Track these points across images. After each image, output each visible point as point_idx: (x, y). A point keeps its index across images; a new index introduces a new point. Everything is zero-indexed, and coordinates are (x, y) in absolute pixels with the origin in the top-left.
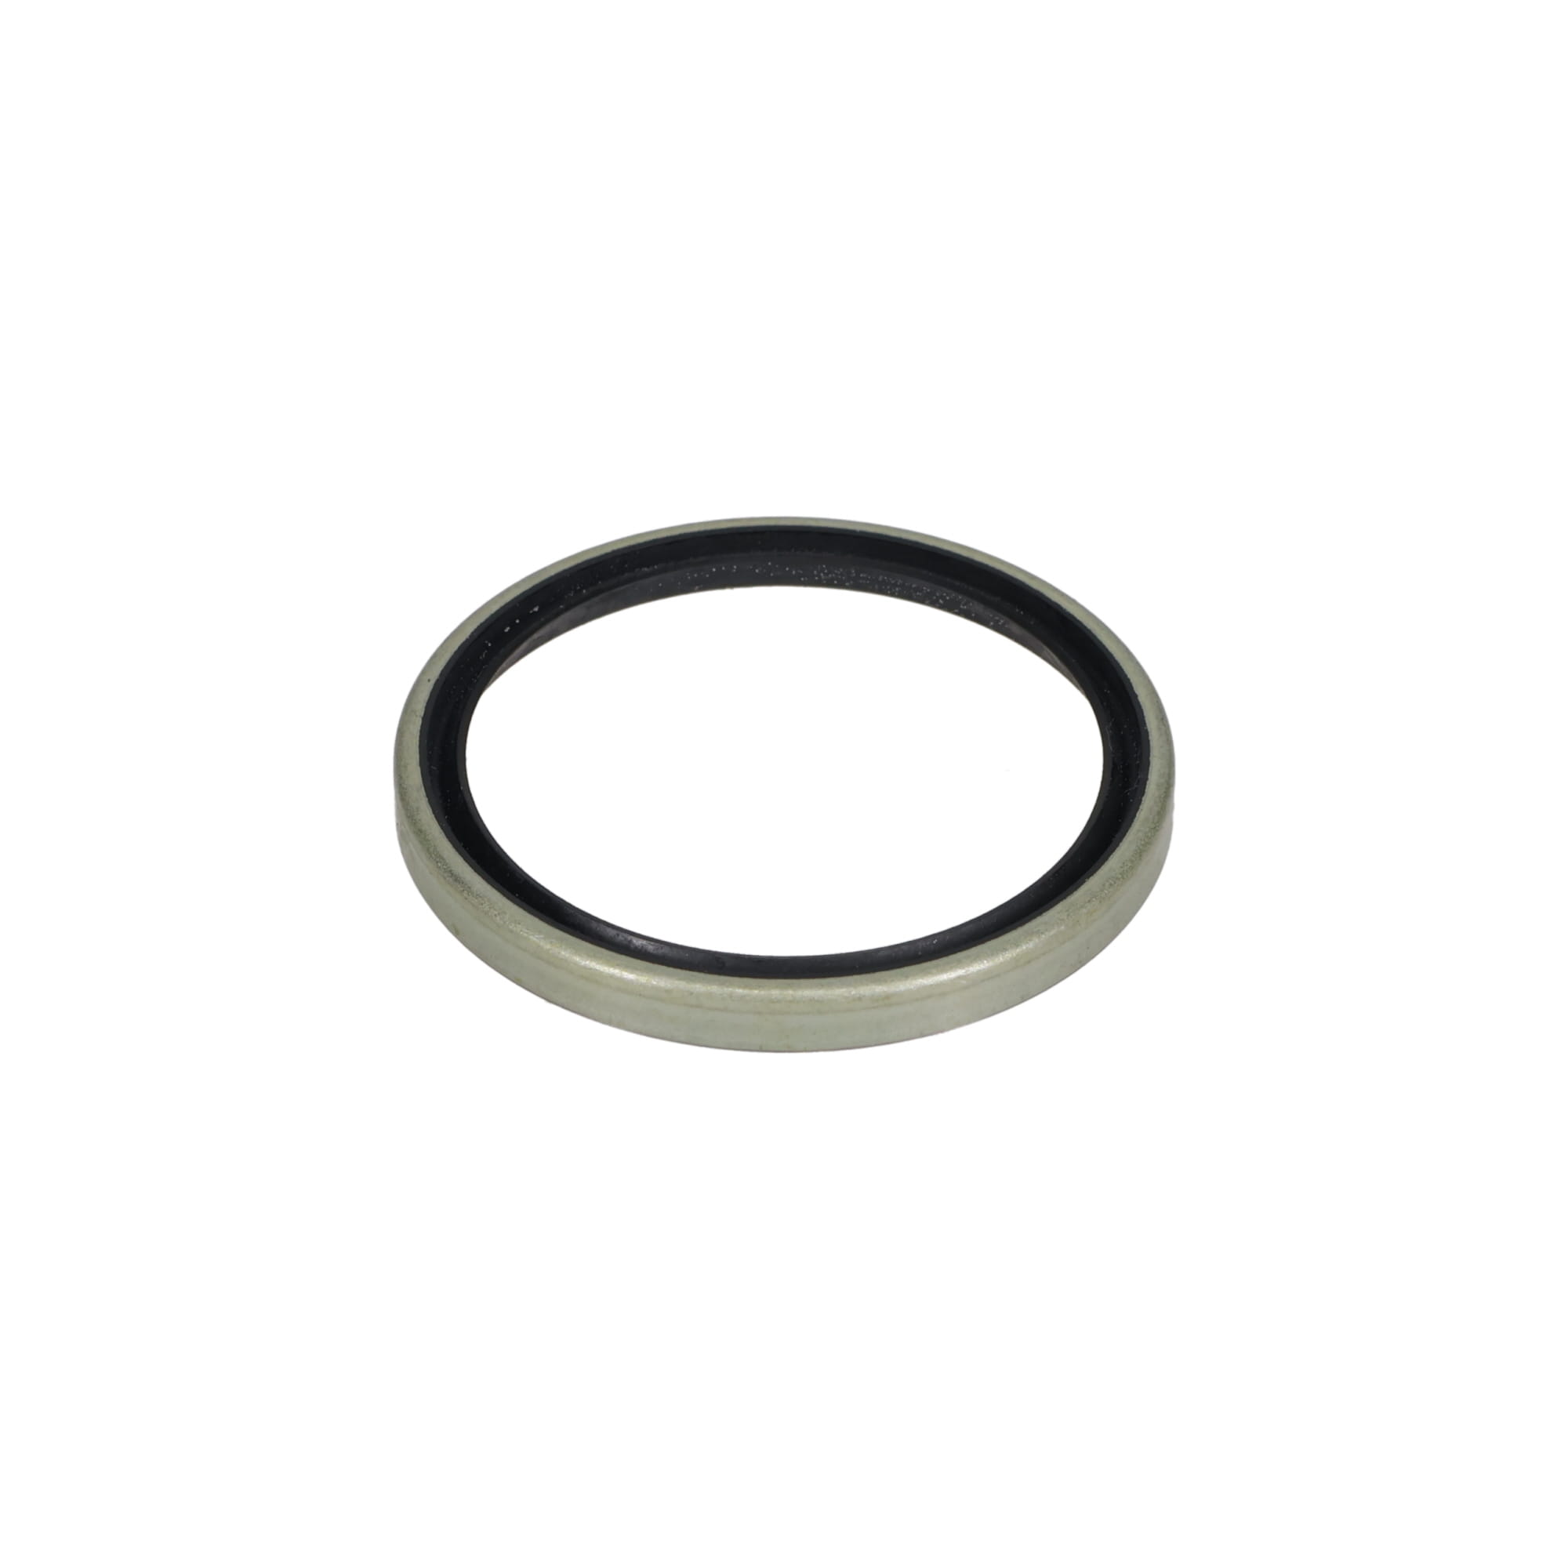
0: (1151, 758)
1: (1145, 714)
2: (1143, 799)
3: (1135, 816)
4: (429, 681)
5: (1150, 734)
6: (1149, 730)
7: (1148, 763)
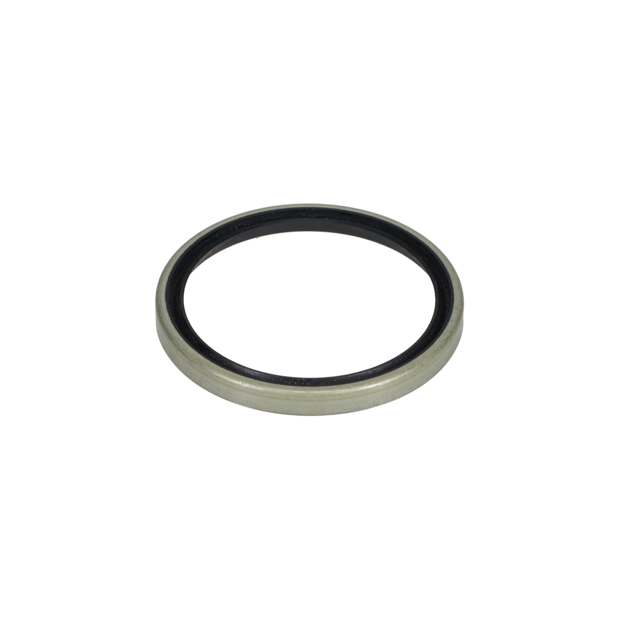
0: (165, 290)
1: (166, 308)
2: (169, 275)
3: (173, 268)
4: (452, 321)
5: (165, 300)
6: (165, 302)
7: (166, 288)
